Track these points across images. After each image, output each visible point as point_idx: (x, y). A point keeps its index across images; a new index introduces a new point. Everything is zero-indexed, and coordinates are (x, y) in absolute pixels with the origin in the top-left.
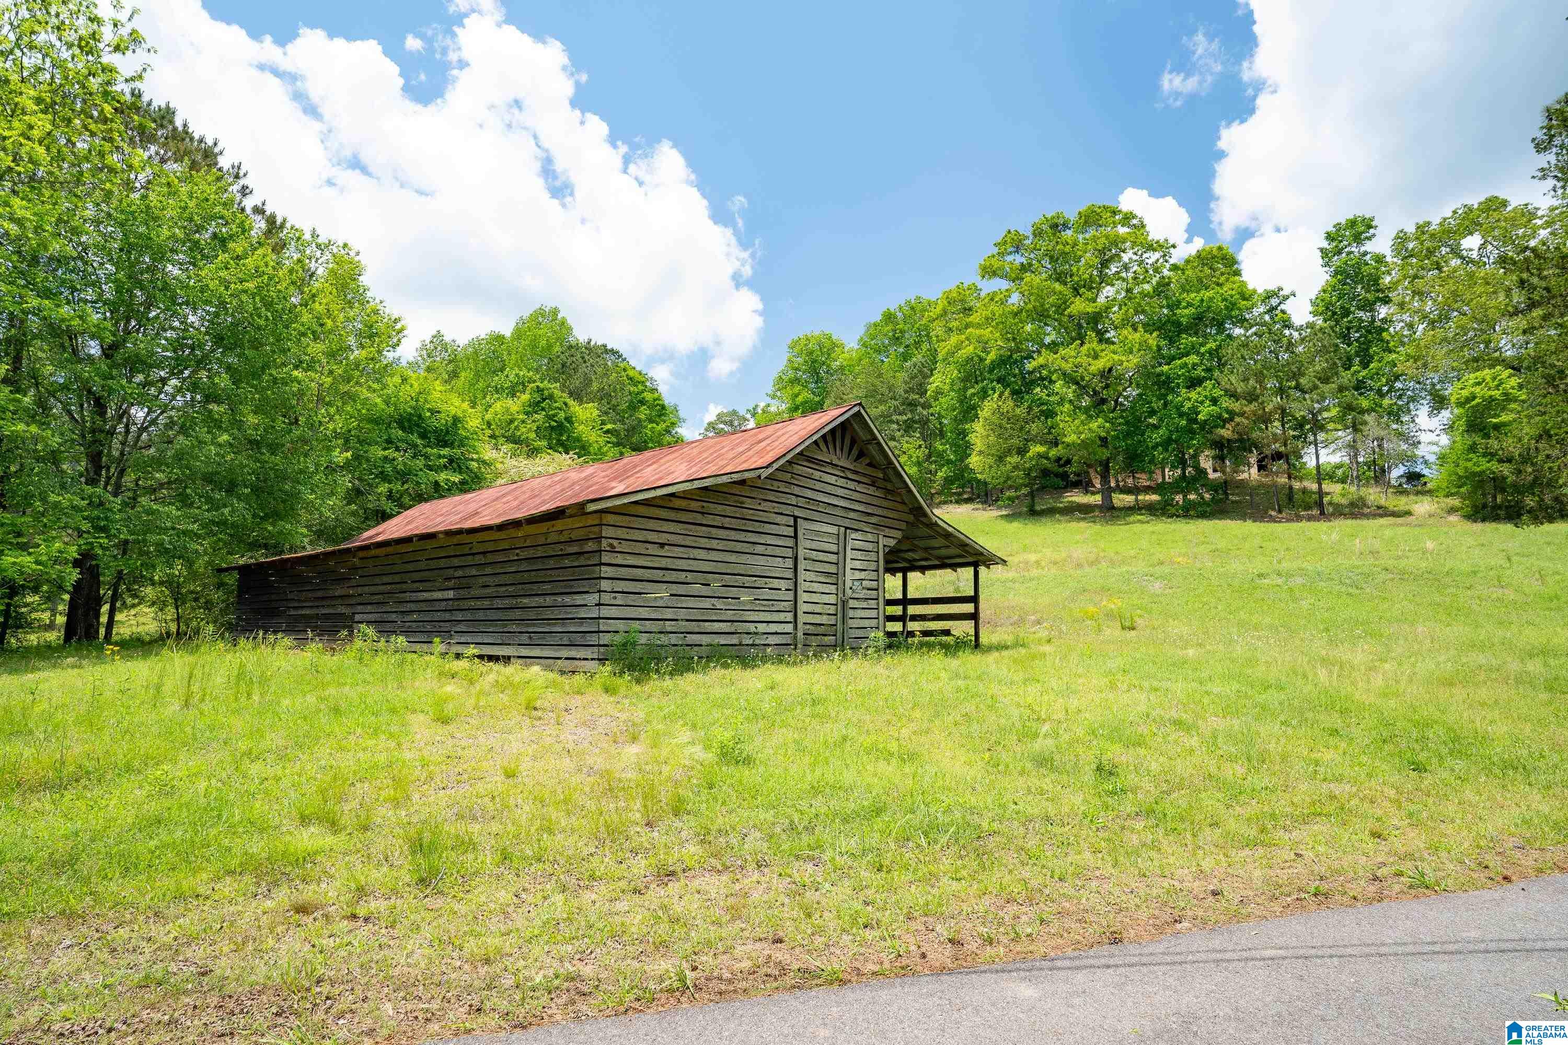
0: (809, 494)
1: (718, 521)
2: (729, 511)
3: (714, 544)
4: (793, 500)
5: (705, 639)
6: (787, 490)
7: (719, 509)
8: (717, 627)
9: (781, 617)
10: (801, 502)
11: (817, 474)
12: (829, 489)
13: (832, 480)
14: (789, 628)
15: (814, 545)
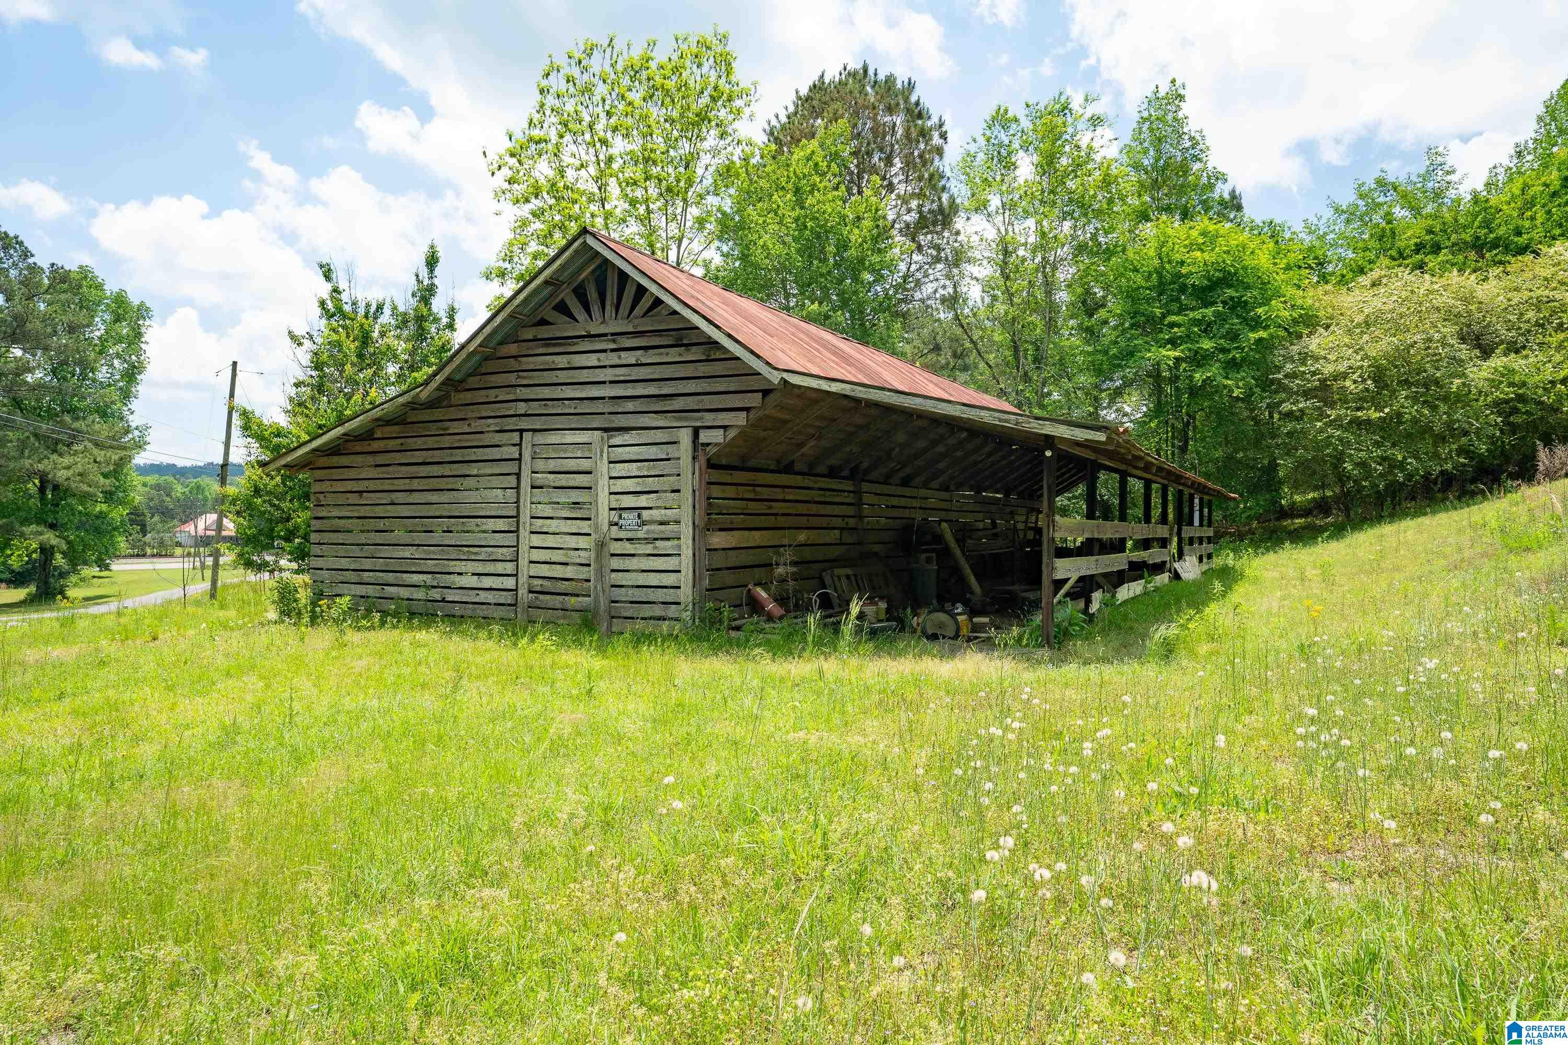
0: (546, 392)
1: (419, 457)
2: (431, 442)
3: (415, 484)
4: (522, 408)
5: (404, 593)
6: (511, 397)
7: (419, 443)
8: (416, 579)
9: (500, 568)
10: (535, 408)
11: (561, 361)
12: (584, 376)
13: (592, 360)
14: (510, 583)
15: (552, 465)
